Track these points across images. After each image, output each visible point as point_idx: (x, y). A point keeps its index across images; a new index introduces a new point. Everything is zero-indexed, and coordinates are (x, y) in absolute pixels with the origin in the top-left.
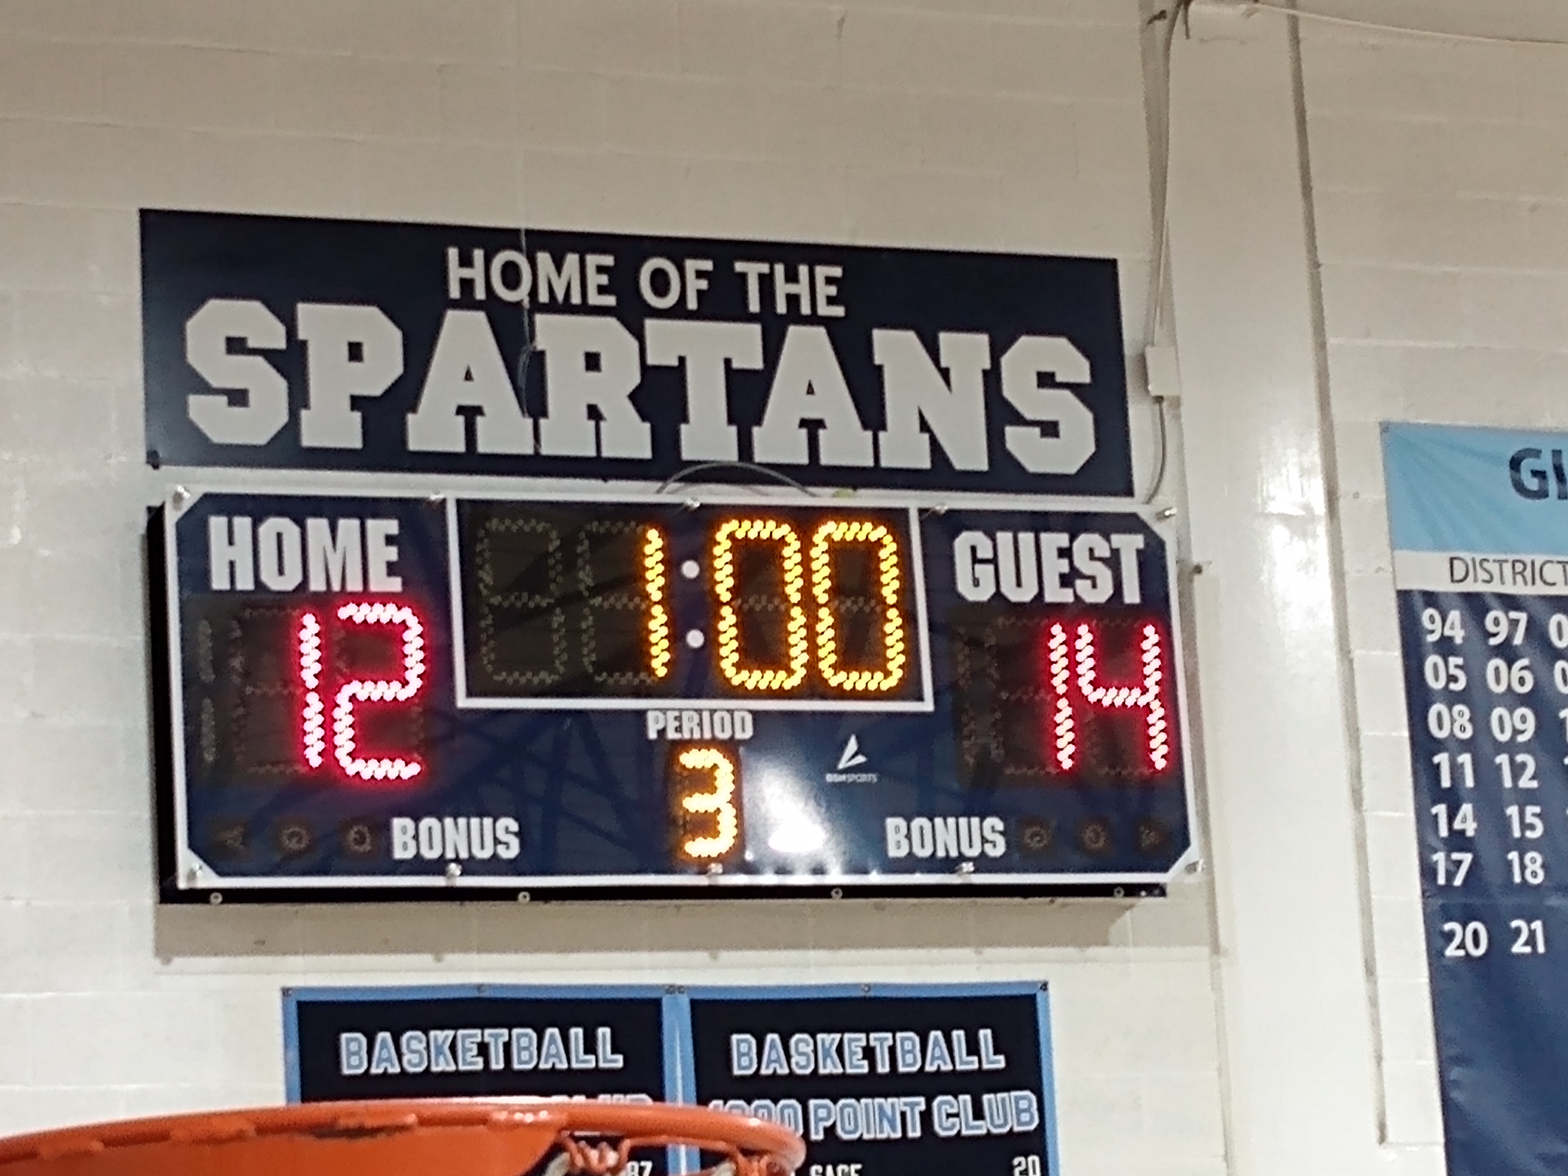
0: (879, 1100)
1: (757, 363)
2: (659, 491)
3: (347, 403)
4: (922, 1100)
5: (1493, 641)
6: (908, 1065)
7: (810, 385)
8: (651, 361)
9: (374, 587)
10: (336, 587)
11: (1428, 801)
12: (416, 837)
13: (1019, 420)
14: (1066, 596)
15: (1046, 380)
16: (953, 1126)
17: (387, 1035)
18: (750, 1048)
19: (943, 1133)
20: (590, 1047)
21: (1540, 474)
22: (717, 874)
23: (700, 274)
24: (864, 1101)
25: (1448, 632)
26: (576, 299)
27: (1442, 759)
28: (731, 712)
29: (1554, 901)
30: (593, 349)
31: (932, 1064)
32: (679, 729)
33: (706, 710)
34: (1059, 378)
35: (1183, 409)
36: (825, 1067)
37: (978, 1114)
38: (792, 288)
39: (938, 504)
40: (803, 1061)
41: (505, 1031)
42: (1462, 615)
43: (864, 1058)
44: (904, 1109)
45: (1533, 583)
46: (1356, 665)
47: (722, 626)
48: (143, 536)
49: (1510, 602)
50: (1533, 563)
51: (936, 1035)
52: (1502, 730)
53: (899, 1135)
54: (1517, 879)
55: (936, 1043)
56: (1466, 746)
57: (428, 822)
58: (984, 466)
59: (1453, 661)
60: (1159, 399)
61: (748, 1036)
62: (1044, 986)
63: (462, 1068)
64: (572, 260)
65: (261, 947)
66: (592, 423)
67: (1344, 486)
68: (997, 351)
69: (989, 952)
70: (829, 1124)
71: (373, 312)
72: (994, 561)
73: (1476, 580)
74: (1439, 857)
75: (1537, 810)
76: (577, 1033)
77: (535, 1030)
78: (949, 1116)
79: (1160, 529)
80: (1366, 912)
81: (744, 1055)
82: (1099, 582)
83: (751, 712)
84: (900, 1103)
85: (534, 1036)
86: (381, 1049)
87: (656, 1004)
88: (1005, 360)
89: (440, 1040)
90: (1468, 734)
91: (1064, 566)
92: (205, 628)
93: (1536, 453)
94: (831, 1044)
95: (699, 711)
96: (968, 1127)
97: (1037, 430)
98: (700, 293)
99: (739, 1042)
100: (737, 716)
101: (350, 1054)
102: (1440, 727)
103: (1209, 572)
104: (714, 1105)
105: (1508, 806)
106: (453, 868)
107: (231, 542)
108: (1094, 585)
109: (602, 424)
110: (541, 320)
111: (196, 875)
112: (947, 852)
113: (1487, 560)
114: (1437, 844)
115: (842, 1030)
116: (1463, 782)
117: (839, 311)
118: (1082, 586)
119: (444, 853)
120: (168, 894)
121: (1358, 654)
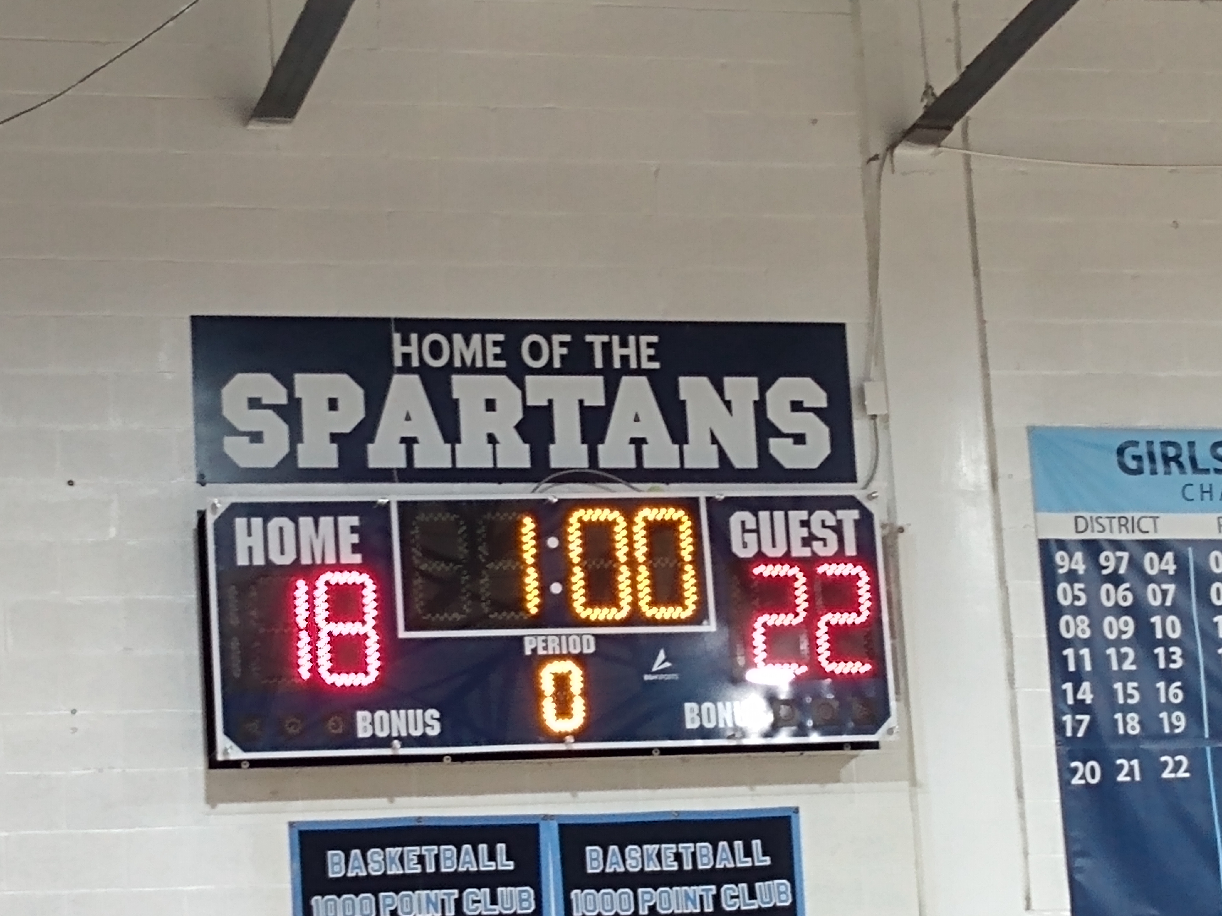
0: (685, 888)
1: (601, 402)
2: (534, 491)
3: (328, 438)
4: (713, 887)
5: (1105, 572)
6: (704, 864)
7: (637, 415)
8: (530, 403)
9: (343, 561)
10: (318, 561)
11: (1059, 681)
12: (372, 723)
13: (779, 434)
14: (806, 552)
15: (797, 406)
16: (735, 903)
17: (358, 851)
18: (598, 855)
19: (728, 909)
20: (492, 857)
21: (1138, 458)
22: (570, 743)
23: (562, 344)
24: (675, 888)
25: (1074, 567)
26: (479, 364)
27: (1069, 652)
28: (580, 636)
29: (1147, 746)
30: (490, 396)
31: (720, 864)
32: (545, 648)
33: (564, 635)
34: (806, 405)
35: (891, 422)
36: (648, 867)
37: (752, 895)
38: (624, 351)
39: (718, 494)
40: (634, 863)
41: (435, 847)
42: (1083, 555)
43: (675, 860)
44: (702, 893)
45: (1133, 531)
46: (1011, 590)
47: (574, 579)
48: (195, 530)
49: (1117, 545)
50: (1133, 518)
51: (723, 845)
52: (1111, 631)
53: (698, 910)
54: (1121, 731)
55: (724, 849)
56: (1086, 643)
57: (380, 713)
58: (754, 465)
59: (1077, 586)
60: (874, 417)
61: (597, 848)
62: (796, 810)
63: (407, 871)
64: (476, 338)
65: (275, 796)
66: (490, 446)
67: (1002, 471)
68: (763, 388)
69: (759, 788)
70: (651, 904)
71: (345, 377)
72: (757, 531)
73: (1093, 531)
74: (1067, 718)
75: (1135, 684)
76: (483, 848)
77: (456, 847)
78: (733, 897)
79: (869, 505)
80: (1017, 756)
81: (594, 860)
82: (828, 542)
83: (594, 635)
84: (699, 890)
85: (455, 850)
86: (354, 860)
87: (536, 827)
88: (770, 394)
89: (392, 854)
90: (1087, 635)
91: (804, 532)
92: (232, 590)
93: (1136, 444)
94: (653, 852)
95: (559, 636)
96: (745, 904)
97: (791, 440)
98: (562, 357)
99: (591, 851)
100: (585, 638)
101: (334, 864)
102: (1068, 630)
103: (908, 531)
104: (575, 893)
105: (1115, 682)
106: (396, 743)
107: (249, 534)
108: (825, 545)
109: (497, 446)
110: (456, 379)
111: (229, 751)
112: (726, 724)
113: (1101, 518)
114: (1066, 709)
115: (660, 843)
116: (1084, 667)
117: (656, 365)
118: (817, 546)
119: (390, 733)
120: (213, 764)
121: (1012, 584)
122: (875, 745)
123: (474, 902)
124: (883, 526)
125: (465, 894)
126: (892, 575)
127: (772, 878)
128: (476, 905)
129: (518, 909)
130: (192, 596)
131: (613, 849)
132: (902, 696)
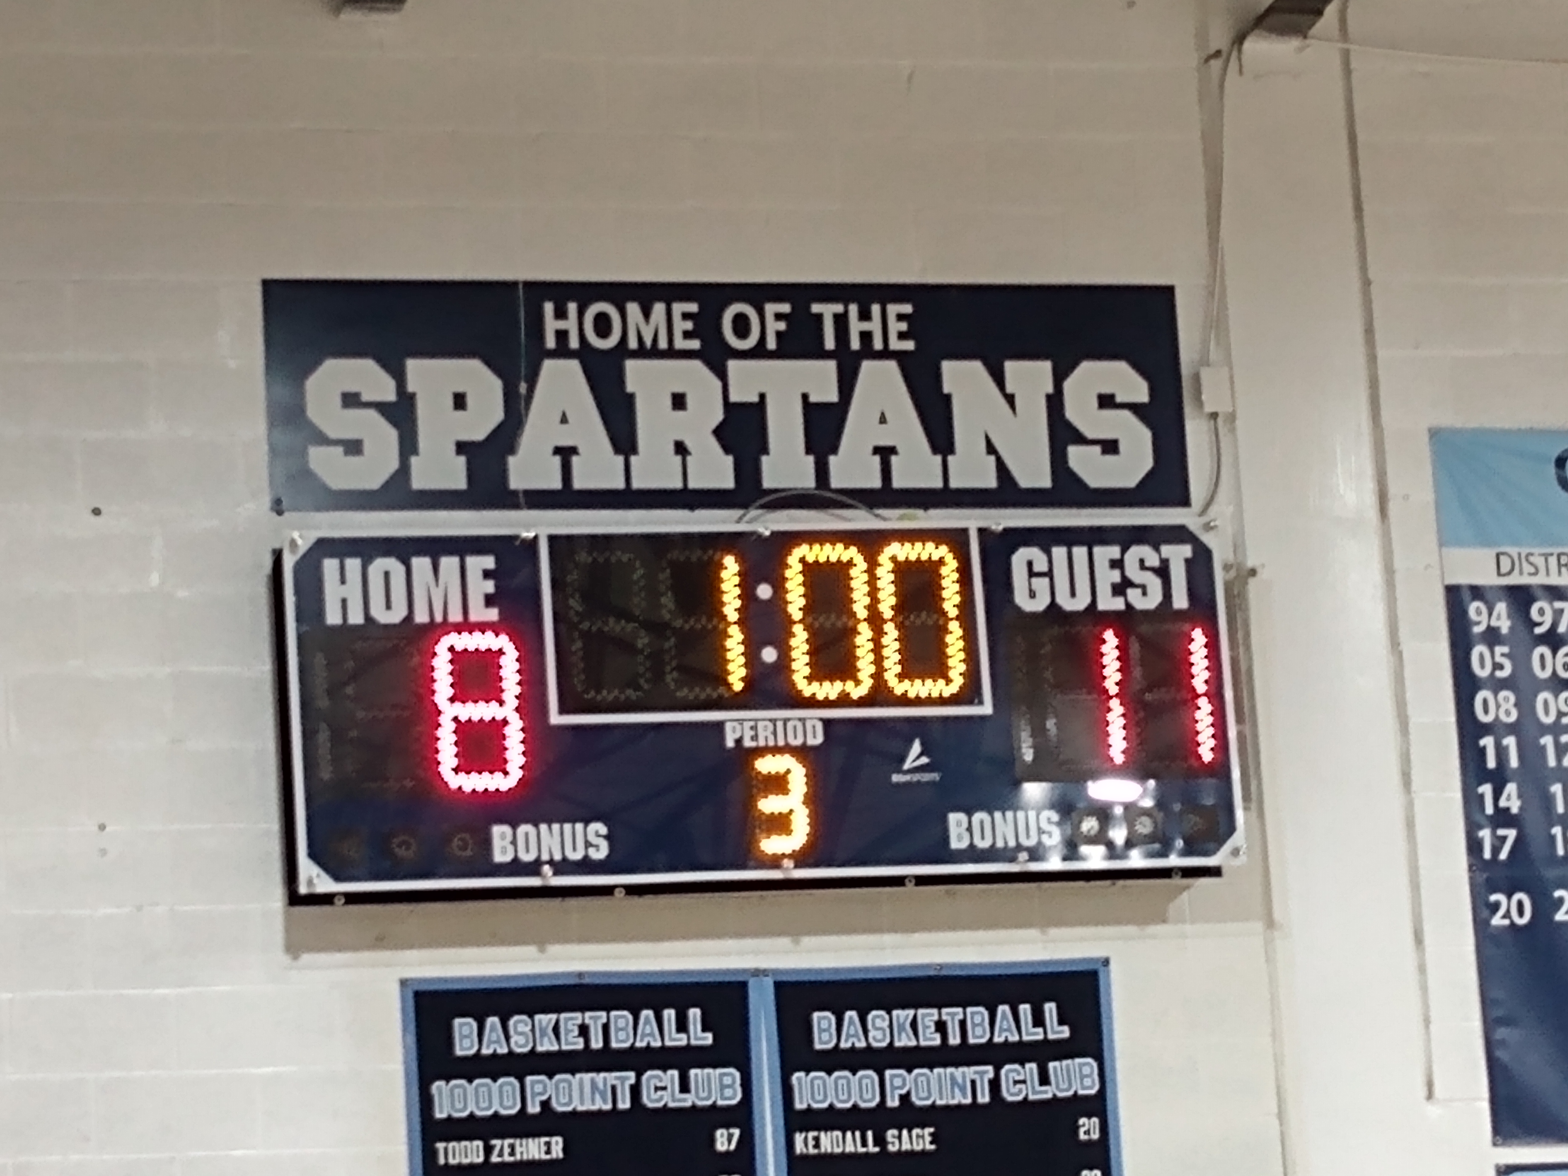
0: (950, 1070)
1: (833, 396)
2: (739, 520)
3: (453, 448)
4: (990, 1069)
5: (1538, 630)
6: (978, 1037)
7: (883, 415)
8: (734, 398)
9: (473, 617)
10: (439, 618)
11: (1475, 781)
12: (514, 842)
13: (1081, 439)
14: (1118, 604)
15: (1106, 401)
16: (1020, 1091)
17: (496, 1019)
18: (830, 1025)
19: (1010, 1099)
20: (682, 1026)
22: (787, 869)
23: (779, 317)
24: (936, 1071)
25: (1494, 623)
26: (663, 344)
27: (1488, 742)
28: (803, 720)
30: (679, 390)
31: (999, 1036)
32: (755, 738)
33: (780, 720)
34: (1119, 399)
35: (1238, 423)
36: (900, 1040)
37: (1044, 1080)
38: (865, 326)
39: (995, 524)
40: (879, 1034)
41: (604, 1014)
42: (1508, 606)
43: (937, 1031)
44: (974, 1077)
46: (1406, 656)
47: (793, 642)
48: (269, 576)
49: (1556, 593)
51: (1003, 1009)
52: (1547, 713)
53: (968, 1100)
54: (1561, 852)
55: (1004, 1016)
56: (1512, 729)
57: (524, 829)
58: (1046, 483)
59: (1499, 650)
60: (1214, 416)
61: (828, 1014)
62: (1106, 962)
63: (565, 1047)
64: (659, 308)
65: (380, 942)
66: (679, 458)
67: (1393, 489)
68: (1059, 377)
69: (1054, 932)
70: (903, 1091)
71: (476, 365)
72: (1049, 574)
73: (1521, 573)
74: (1485, 834)
76: (670, 1014)
77: (631, 1012)
78: (1016, 1082)
79: (1207, 539)
80: (1415, 886)
81: (824, 1030)
82: (1149, 590)
83: (821, 719)
84: (969, 1072)
85: (630, 1017)
86: (491, 1031)
87: (744, 985)
88: (1068, 385)
89: (544, 1024)
90: (1513, 718)
91: (1115, 576)
92: (320, 660)
94: (905, 1020)
95: (774, 721)
96: (1035, 1092)
97: (1097, 449)
98: (779, 334)
99: (820, 1019)
100: (809, 723)
101: (463, 1037)
102: (1486, 711)
103: (1262, 575)
104: (797, 1077)
105: (1554, 783)
106: (546, 869)
107: (343, 581)
108: (1144, 593)
109: (689, 458)
110: (630, 365)
111: (315, 881)
112: (1006, 843)
113: (1532, 554)
114: (1483, 821)
115: (916, 1006)
116: (1508, 761)
117: (909, 345)
118: (1133, 595)
119: (539, 856)
120: (295, 899)
121: (1406, 648)
122: (1215, 872)
123: (657, 1089)
124: (1227, 567)
125: (644, 1078)
126: (1240, 635)
127: (1072, 1056)
128: (660, 1093)
129: (719, 1098)
130: (266, 668)
131: (851, 1015)
132: (1254, 805)
